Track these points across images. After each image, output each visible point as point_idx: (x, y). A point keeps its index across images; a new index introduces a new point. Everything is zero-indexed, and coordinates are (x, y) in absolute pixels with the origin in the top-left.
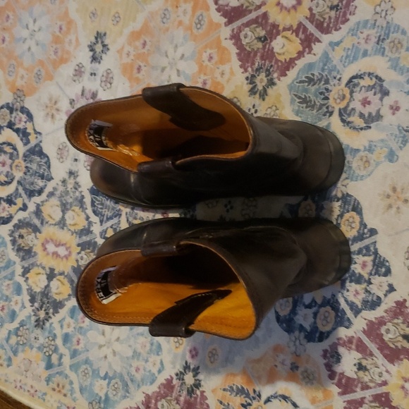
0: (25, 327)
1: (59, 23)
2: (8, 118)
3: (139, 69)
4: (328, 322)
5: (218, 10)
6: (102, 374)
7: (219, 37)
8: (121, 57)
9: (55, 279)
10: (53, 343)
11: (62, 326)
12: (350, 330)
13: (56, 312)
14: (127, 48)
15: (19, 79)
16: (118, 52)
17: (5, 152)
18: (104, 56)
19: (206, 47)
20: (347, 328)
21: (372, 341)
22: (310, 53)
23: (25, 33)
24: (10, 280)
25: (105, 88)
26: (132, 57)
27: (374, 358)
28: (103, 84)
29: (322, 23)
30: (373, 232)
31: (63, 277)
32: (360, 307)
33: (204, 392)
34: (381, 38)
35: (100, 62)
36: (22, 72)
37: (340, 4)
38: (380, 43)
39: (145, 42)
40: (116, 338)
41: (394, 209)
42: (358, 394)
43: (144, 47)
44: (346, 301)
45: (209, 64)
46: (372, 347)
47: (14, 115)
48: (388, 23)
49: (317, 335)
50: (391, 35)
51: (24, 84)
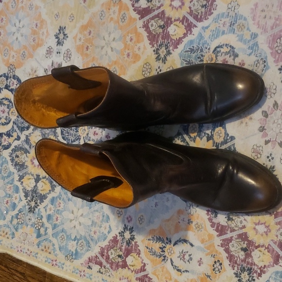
0: (22, 213)
1: (35, 22)
2: (5, 83)
3: (87, 48)
5: (135, 10)
6: (73, 238)
7: (136, 26)
8: (75, 41)
9: (40, 181)
10: (40, 221)
11: (46, 210)
13: (42, 201)
14: (79, 36)
15: (11, 58)
16: (74, 38)
17: (4, 104)
18: (65, 41)
19: (128, 33)
22: (191, 34)
23: (14, 29)
24: (11, 184)
25: (67, 61)
26: (82, 41)
28: (65, 58)
29: (197, 15)
30: (232, 138)
31: (45, 179)
33: (137, 242)
34: (232, 23)
35: (62, 45)
36: (13, 53)
37: (207, 4)
38: (232, 26)
39: (90, 31)
40: (81, 214)
41: (244, 124)
42: (229, 235)
43: (90, 35)
45: (130, 43)
47: (9, 80)
48: (236, 14)
50: (238, 21)
51: (15, 61)
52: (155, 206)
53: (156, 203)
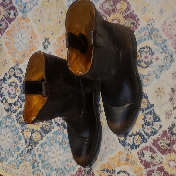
0: (23, 153)
1: (31, 36)
2: (13, 73)
3: (62, 51)
4: (138, 141)
6: (54, 169)
8: (55, 47)
9: (34, 133)
10: (35, 158)
11: (38, 151)
12: (147, 143)
13: (35, 146)
14: (57, 43)
15: (17, 58)
16: (54, 45)
17: (13, 86)
18: (48, 47)
20: (146, 143)
21: (155, 147)
23: (18, 40)
24: (17, 135)
26: (59, 46)
27: (157, 153)
30: (153, 106)
31: (37, 132)
32: (150, 134)
33: (94, 172)
34: (150, 33)
35: (47, 49)
36: (18, 55)
37: (134, 22)
38: (150, 35)
40: (59, 154)
41: (159, 97)
42: (152, 168)
43: (63, 43)
44: (145, 132)
46: (155, 149)
47: (15, 71)
48: (152, 28)
49: (135, 146)
50: (154, 32)
51: (19, 59)
52: (105, 149)
53: (105, 147)
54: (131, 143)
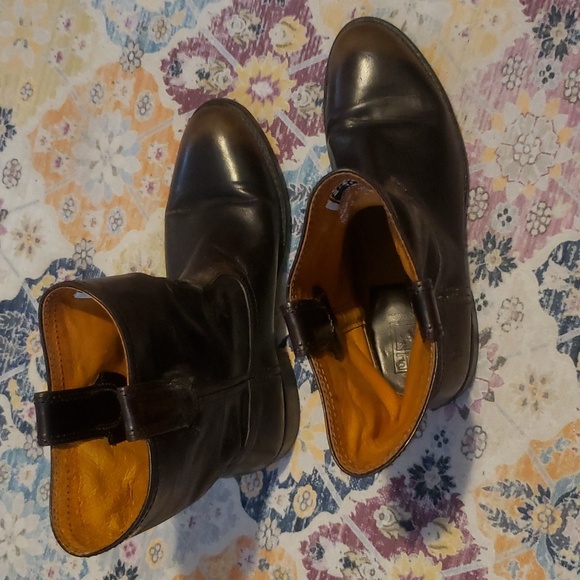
3: (58, 162)
4: (307, 506)
5: (170, 92)
7: (171, 127)
8: (33, 144)
12: (335, 515)
14: (42, 133)
16: (29, 136)
18: (8, 140)
19: (153, 139)
20: (332, 512)
21: (362, 530)
22: (289, 158)
25: (9, 185)
26: (48, 145)
27: (365, 552)
28: (6, 179)
29: (306, 121)
32: (348, 485)
35: (2, 150)
39: (68, 126)
40: (21, 530)
43: (65, 133)
44: (331, 478)
45: (156, 161)
46: (362, 536)
49: (294, 523)
52: (190, 525)
53: (192, 518)
54: (282, 511)
